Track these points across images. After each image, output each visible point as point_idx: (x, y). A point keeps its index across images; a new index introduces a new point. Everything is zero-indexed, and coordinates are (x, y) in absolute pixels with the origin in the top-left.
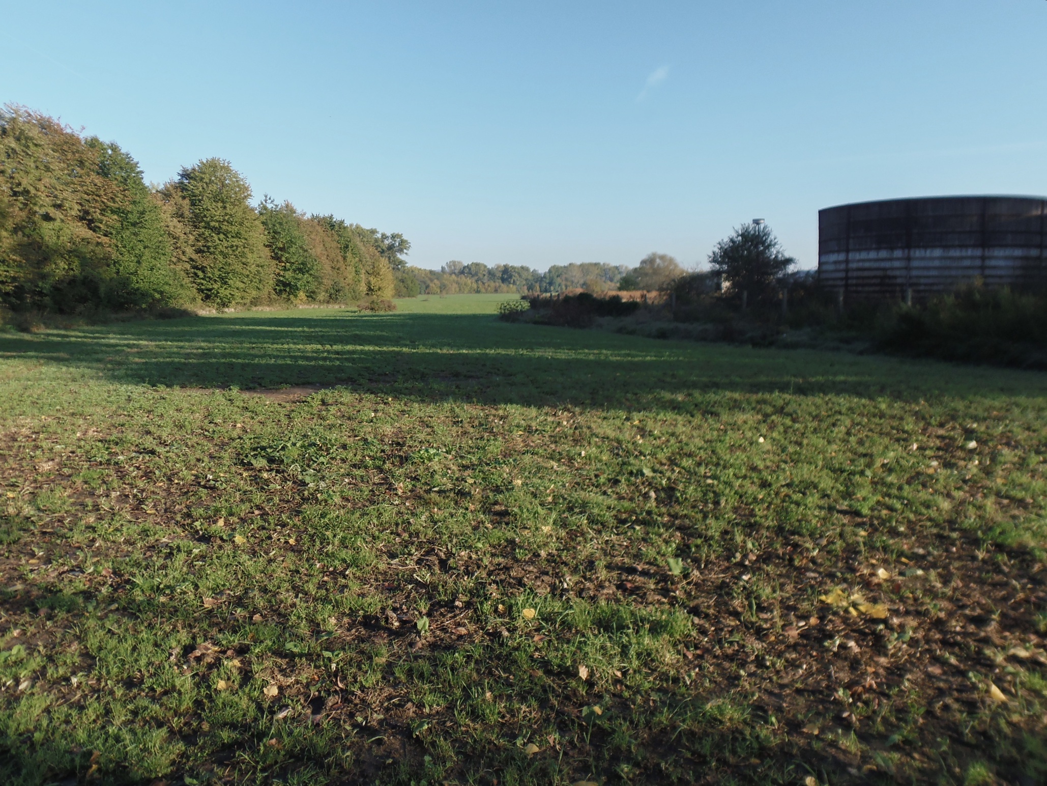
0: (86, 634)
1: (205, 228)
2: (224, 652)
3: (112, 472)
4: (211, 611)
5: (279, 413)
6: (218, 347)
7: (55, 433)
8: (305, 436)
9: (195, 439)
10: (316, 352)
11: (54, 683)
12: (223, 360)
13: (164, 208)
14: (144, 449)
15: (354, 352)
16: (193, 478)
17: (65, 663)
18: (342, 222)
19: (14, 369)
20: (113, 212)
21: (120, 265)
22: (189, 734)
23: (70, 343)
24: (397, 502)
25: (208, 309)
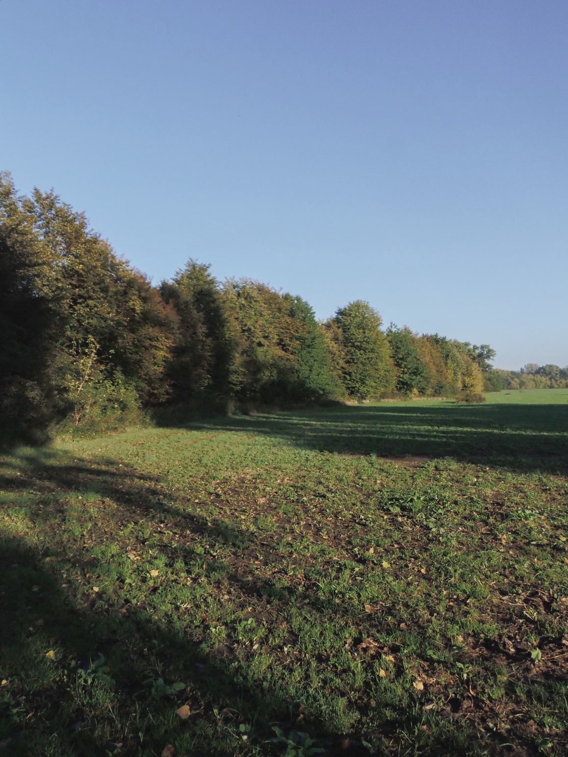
0: (291, 618)
1: (351, 346)
2: (382, 648)
3: (300, 508)
4: (370, 615)
5: (406, 474)
6: (360, 427)
7: (266, 479)
8: (426, 492)
9: (350, 490)
10: (428, 432)
11: (273, 649)
12: (364, 436)
13: (327, 335)
14: (319, 494)
15: (456, 432)
16: (351, 516)
17: (279, 636)
18: (444, 338)
19: (240, 438)
20: (297, 339)
21: (300, 373)
22: (362, 706)
23: (271, 422)
24: (502, 550)
25: (352, 400)
